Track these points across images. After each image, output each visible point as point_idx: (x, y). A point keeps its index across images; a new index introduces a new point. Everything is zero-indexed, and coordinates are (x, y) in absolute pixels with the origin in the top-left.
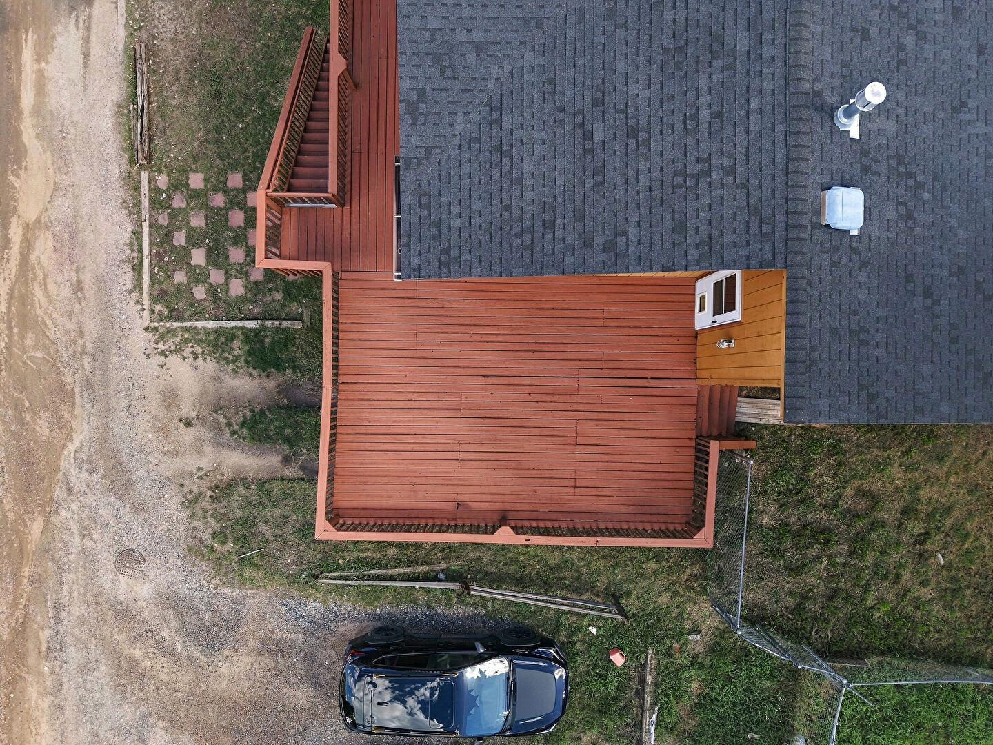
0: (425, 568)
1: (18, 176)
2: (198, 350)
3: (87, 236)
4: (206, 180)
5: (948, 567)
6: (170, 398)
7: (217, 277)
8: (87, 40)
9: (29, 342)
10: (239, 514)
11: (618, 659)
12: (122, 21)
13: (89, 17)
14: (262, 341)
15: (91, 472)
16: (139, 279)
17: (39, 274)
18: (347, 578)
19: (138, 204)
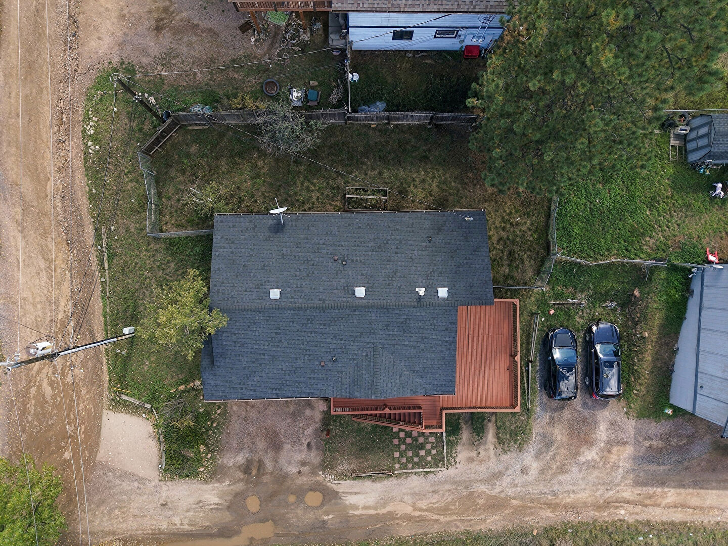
0: (525, 374)
1: (398, 514)
2: (454, 451)
3: (417, 490)
4: (396, 451)
5: (520, 216)
6: (470, 460)
7: (428, 446)
8: (351, 493)
9: (453, 508)
10: (508, 435)
11: (552, 312)
12: (344, 482)
13: (343, 493)
14: (450, 430)
15: (496, 485)
16: (430, 472)
17: (430, 505)
18: (528, 400)
19: (406, 474)
